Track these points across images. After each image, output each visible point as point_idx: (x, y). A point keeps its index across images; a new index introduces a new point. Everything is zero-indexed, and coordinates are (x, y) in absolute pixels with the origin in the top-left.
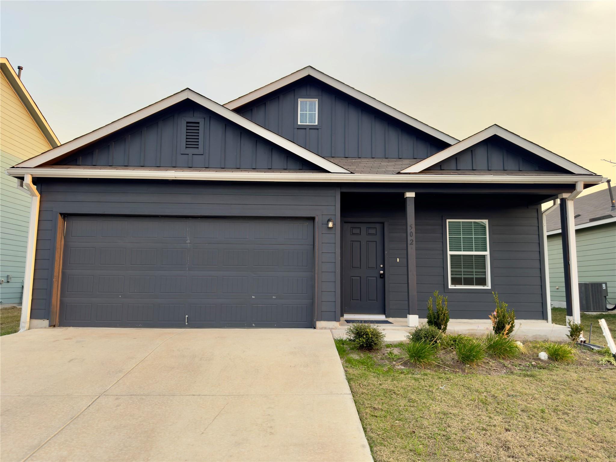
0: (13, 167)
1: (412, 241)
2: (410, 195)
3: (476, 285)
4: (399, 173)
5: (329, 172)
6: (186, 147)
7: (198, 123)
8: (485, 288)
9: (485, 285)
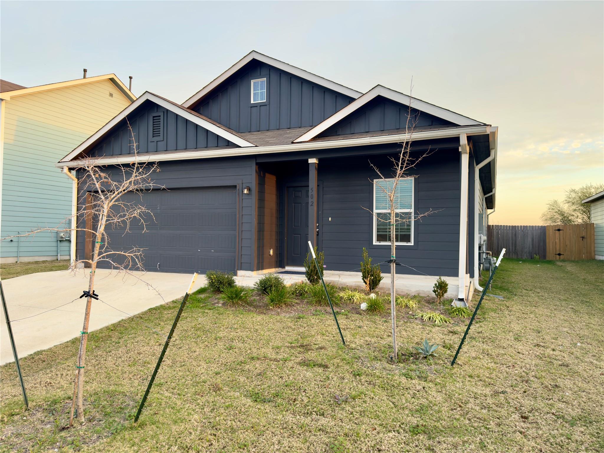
0: (59, 162)
1: (312, 202)
2: (313, 161)
3: (400, 242)
4: (293, 143)
5: (240, 147)
6: (153, 136)
7: (160, 116)
8: (409, 244)
9: (410, 242)
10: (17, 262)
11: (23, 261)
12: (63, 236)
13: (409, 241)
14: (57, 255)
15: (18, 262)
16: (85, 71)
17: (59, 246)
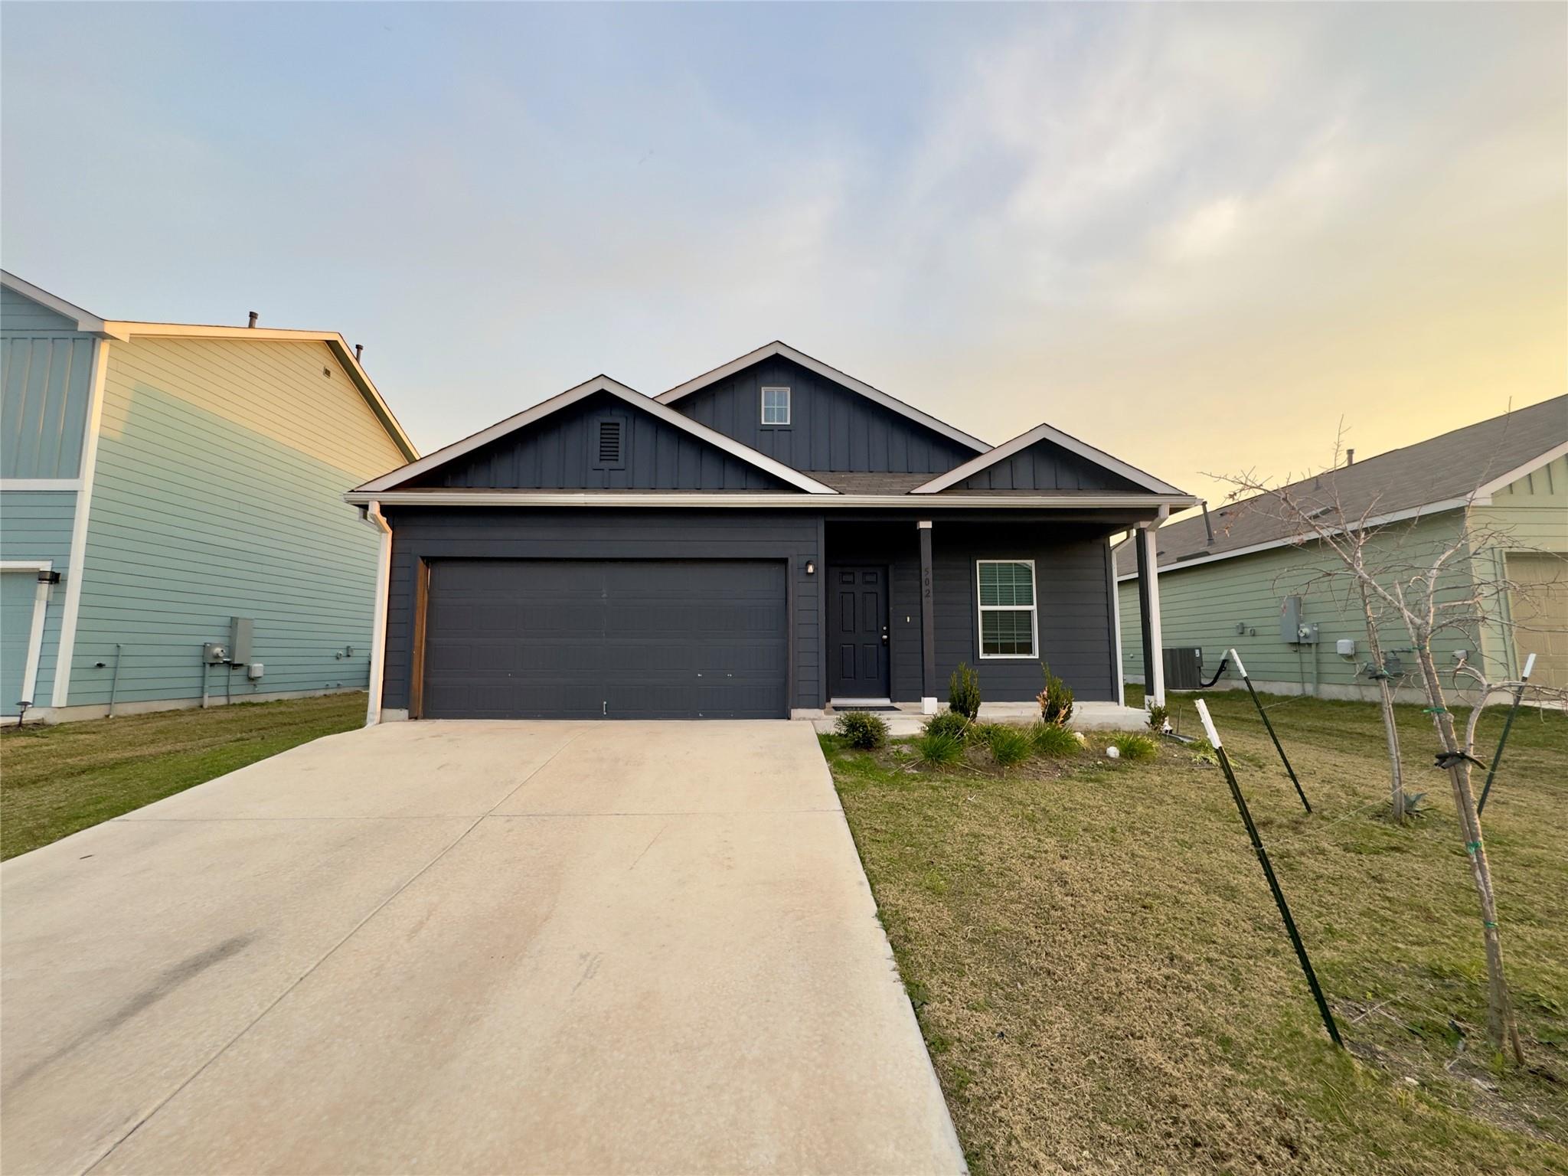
0: (352, 491)
1: (928, 592)
2: (926, 525)
3: (1013, 653)
4: (909, 493)
5: (807, 493)
6: (601, 460)
7: (618, 424)
8: (1031, 657)
9: (1031, 653)
10: (108, 716)
11: (122, 714)
12: (221, 655)
13: (1030, 651)
14: (202, 697)
15: (111, 717)
16: (253, 316)
17: (207, 676)
